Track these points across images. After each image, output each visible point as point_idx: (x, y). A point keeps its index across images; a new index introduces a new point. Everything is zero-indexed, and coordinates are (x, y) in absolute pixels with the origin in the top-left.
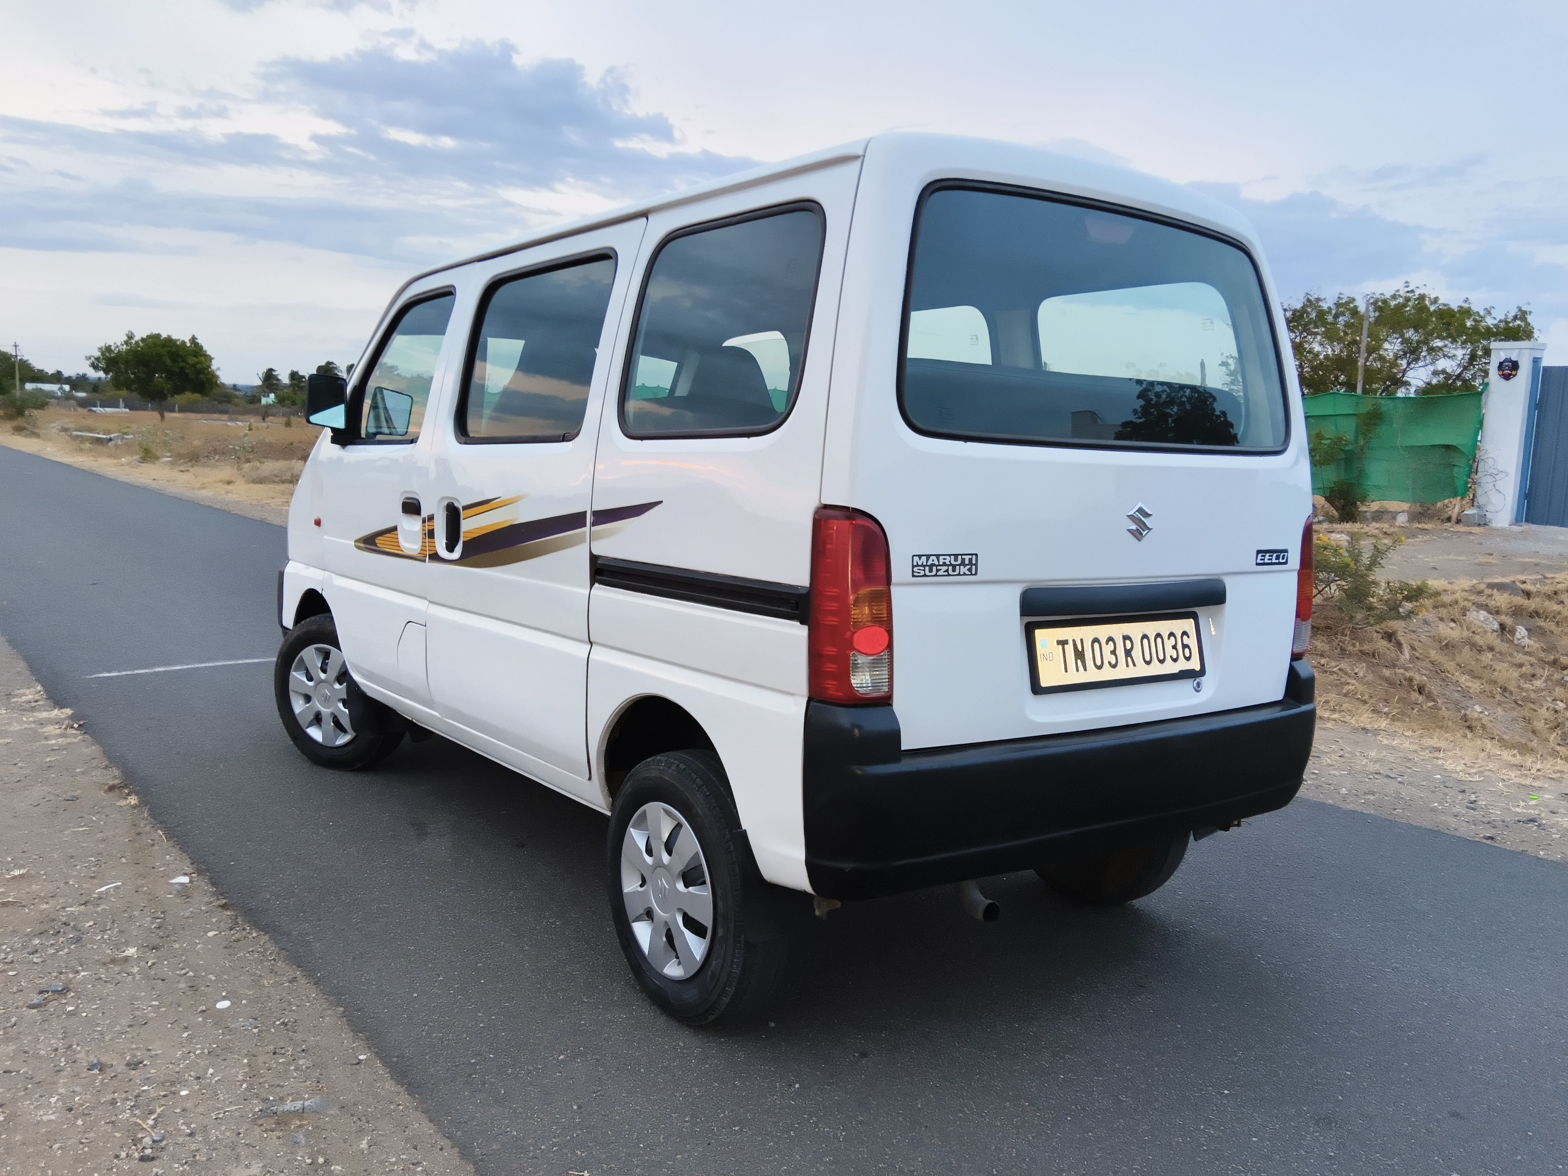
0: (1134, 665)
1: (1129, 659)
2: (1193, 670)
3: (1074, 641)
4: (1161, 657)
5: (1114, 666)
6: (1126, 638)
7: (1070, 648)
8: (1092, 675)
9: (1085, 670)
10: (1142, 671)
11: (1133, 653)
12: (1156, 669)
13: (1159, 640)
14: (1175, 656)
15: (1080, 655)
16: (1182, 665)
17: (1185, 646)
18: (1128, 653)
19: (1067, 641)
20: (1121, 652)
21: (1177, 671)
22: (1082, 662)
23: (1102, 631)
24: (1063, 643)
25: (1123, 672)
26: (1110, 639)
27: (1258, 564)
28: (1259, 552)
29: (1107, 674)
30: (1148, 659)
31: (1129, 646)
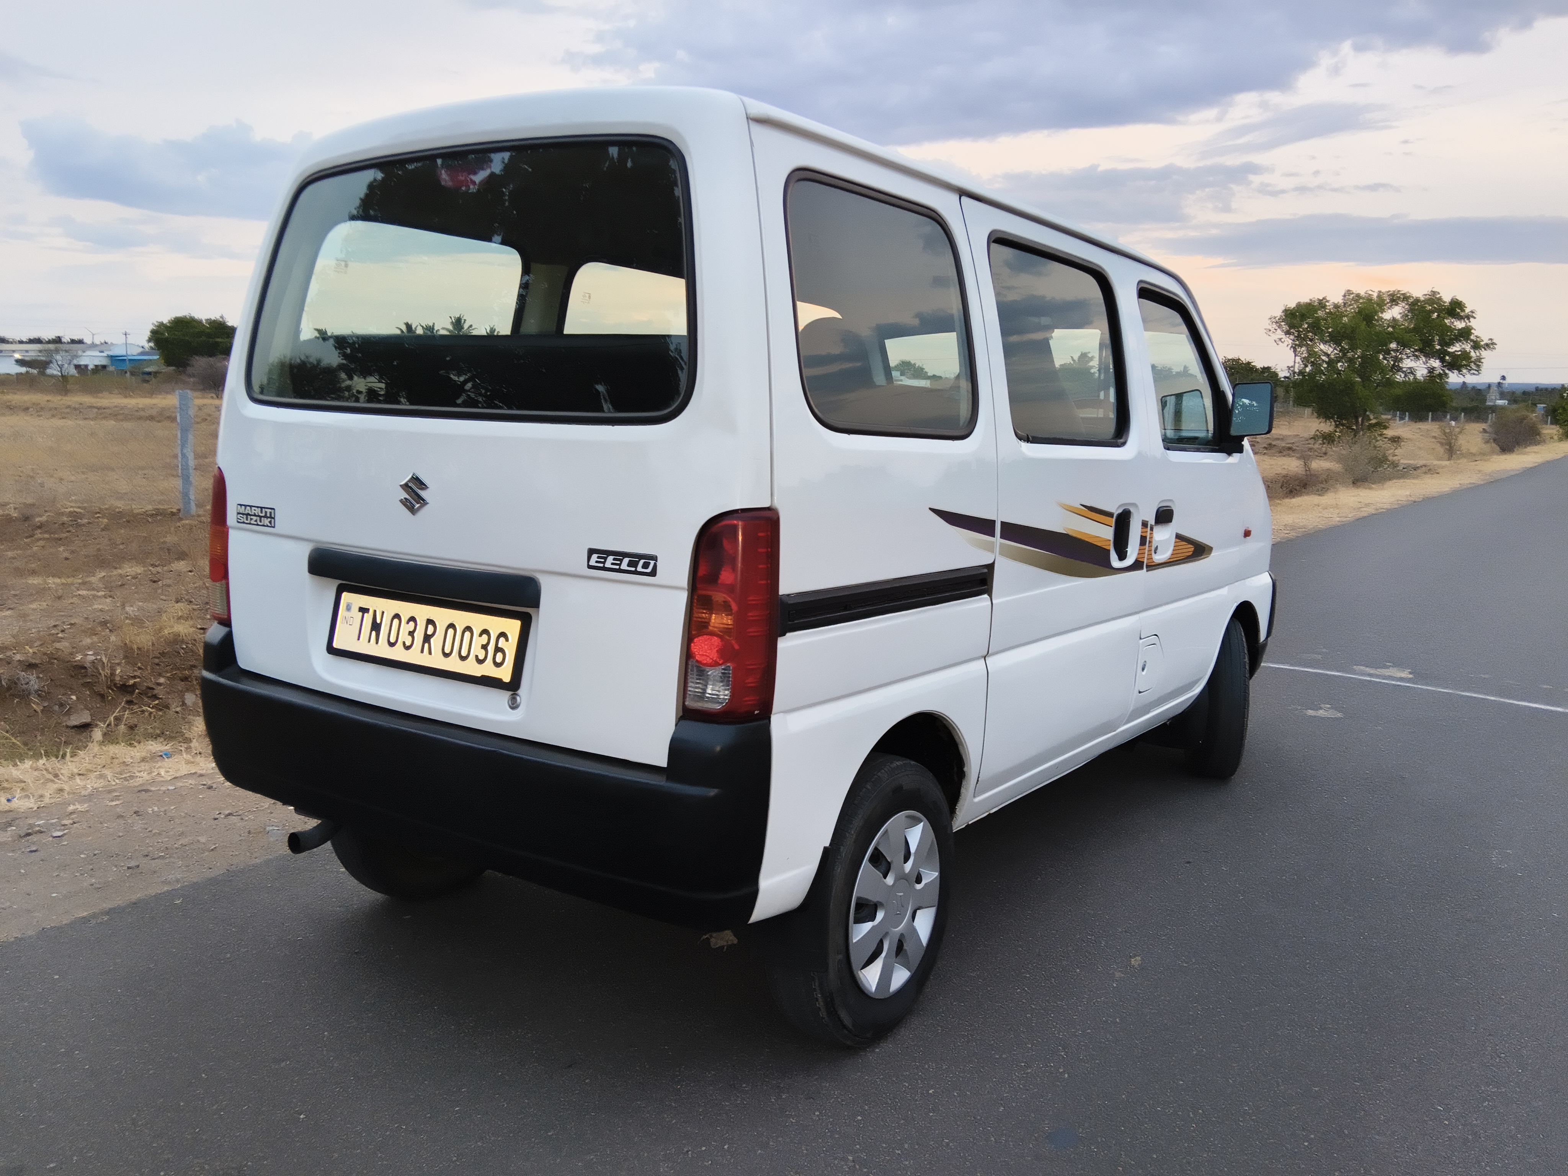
0: (430, 653)
1: (426, 645)
2: (500, 680)
3: (375, 611)
4: (464, 654)
5: (408, 648)
6: (430, 622)
7: (368, 618)
8: (382, 650)
9: (377, 643)
10: (436, 661)
11: (432, 640)
12: (453, 665)
13: (467, 634)
14: (481, 657)
15: (376, 627)
16: (488, 670)
17: (498, 649)
18: (427, 638)
19: (369, 609)
20: (419, 636)
21: (479, 675)
22: (376, 635)
23: (407, 609)
24: (363, 610)
25: (414, 657)
26: (413, 619)
27: (590, 567)
28: (591, 552)
29: (398, 654)
30: (447, 651)
31: (430, 632)
